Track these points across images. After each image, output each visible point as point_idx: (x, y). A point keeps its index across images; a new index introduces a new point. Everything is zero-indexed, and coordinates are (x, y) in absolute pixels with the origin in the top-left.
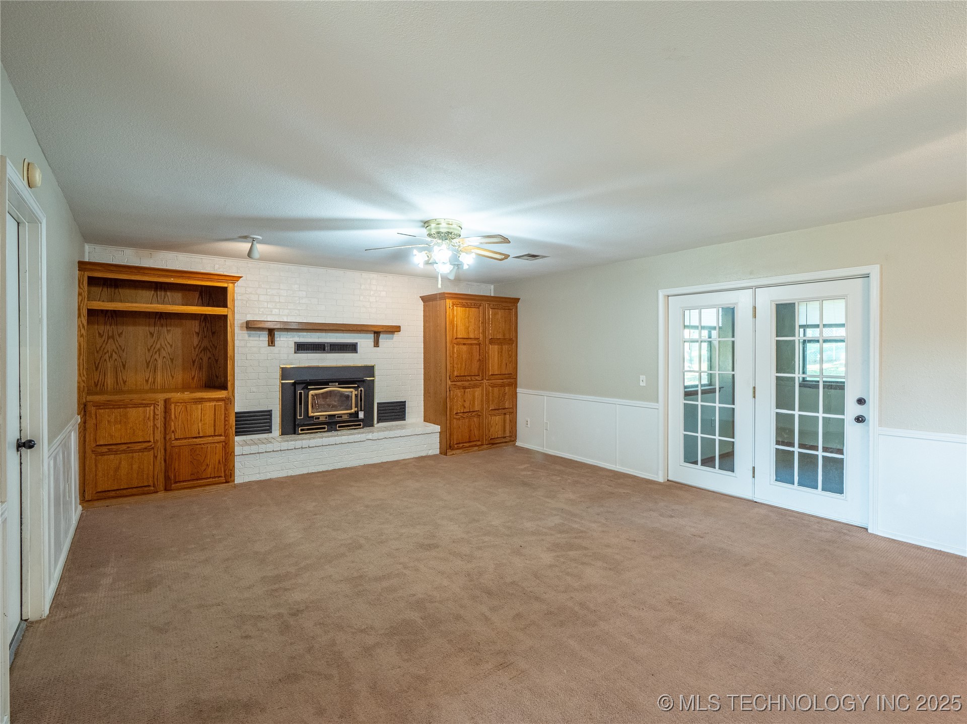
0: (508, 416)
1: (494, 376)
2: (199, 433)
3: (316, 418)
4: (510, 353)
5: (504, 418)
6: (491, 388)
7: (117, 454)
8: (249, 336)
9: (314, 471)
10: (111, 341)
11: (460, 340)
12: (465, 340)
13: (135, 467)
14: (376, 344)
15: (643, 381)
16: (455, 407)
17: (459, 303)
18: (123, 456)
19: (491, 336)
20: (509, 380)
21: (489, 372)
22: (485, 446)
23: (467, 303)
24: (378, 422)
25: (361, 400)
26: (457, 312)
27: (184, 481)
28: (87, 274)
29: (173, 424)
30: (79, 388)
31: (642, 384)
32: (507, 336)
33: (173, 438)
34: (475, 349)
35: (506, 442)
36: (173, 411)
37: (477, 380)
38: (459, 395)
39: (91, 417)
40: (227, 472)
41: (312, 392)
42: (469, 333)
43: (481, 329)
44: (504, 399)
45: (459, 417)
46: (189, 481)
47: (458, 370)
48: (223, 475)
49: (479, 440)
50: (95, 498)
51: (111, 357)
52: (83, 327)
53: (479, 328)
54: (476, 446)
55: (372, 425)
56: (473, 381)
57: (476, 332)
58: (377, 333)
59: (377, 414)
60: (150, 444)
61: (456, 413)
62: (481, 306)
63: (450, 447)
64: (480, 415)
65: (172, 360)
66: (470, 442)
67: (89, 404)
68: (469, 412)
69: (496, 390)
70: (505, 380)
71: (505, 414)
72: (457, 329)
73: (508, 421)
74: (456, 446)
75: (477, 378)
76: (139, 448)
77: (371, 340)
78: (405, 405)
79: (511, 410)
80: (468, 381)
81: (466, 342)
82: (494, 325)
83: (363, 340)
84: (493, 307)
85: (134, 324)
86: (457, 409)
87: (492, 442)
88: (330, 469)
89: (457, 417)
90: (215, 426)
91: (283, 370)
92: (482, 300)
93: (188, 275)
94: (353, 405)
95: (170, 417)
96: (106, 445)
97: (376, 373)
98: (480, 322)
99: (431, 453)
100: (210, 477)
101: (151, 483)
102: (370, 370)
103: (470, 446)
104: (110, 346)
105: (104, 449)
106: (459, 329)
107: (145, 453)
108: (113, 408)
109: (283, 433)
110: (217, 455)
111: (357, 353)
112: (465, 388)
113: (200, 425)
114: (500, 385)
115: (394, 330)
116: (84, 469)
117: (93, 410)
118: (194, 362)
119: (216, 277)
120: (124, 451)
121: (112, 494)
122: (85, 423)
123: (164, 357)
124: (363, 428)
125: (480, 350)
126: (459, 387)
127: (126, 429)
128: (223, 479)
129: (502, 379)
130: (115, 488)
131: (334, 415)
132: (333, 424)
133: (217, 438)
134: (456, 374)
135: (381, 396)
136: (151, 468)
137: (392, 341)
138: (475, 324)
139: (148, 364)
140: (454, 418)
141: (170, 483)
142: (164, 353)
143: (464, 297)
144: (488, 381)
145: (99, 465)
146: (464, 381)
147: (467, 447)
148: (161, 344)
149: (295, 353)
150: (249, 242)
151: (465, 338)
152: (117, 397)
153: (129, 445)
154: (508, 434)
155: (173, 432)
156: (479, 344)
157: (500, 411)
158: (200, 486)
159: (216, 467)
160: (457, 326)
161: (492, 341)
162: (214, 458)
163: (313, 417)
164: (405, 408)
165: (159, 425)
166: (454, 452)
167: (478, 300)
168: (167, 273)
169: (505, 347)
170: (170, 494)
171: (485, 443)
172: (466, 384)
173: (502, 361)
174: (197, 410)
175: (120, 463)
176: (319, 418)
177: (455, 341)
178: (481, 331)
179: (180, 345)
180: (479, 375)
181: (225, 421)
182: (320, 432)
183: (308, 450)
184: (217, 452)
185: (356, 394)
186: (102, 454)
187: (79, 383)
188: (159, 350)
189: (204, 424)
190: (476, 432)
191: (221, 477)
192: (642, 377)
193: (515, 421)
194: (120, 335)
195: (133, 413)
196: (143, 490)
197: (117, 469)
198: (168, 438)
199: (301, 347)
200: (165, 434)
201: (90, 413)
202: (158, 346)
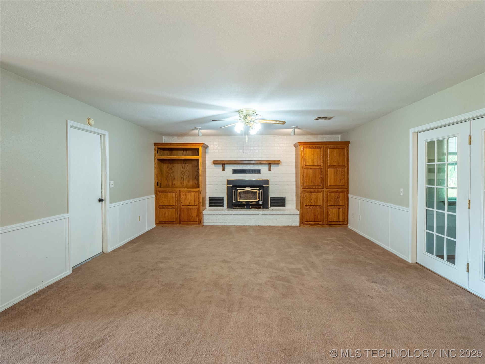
0: (341, 210)
1: (331, 187)
2: (189, 204)
3: (241, 202)
4: (343, 173)
5: (339, 211)
6: (329, 193)
7: (165, 209)
8: (215, 167)
9: (235, 225)
10: (170, 169)
11: (308, 166)
12: (311, 167)
13: (170, 214)
14: (270, 169)
15: (402, 192)
16: (305, 202)
17: (307, 147)
18: (166, 210)
19: (329, 164)
20: (342, 189)
21: (328, 184)
22: (325, 225)
23: (313, 147)
24: (271, 207)
25: (261, 196)
26: (306, 152)
27: (185, 221)
28: (157, 147)
29: (181, 200)
30: (155, 185)
31: (401, 195)
32: (341, 164)
33: (181, 205)
34: (318, 171)
35: (340, 225)
36: (181, 195)
37: (319, 188)
38: (308, 196)
39: (158, 195)
40: (199, 220)
41: (239, 191)
42: (314, 163)
43: (322, 160)
44: (339, 200)
45: (308, 207)
46: (186, 221)
47: (307, 183)
48: (198, 221)
49: (321, 222)
50: (159, 223)
51: (171, 175)
52: (156, 165)
53: (321, 160)
54: (319, 224)
55: (268, 208)
56: (317, 189)
57: (318, 162)
58: (270, 164)
59: (270, 203)
60: (174, 206)
61: (306, 206)
62: (322, 147)
63: (302, 223)
64: (321, 208)
65: (189, 176)
66: (314, 222)
67: (157, 191)
68: (314, 205)
69: (333, 194)
70: (340, 189)
71: (339, 208)
72: (306, 161)
73: (341, 213)
74: (305, 223)
75: (319, 187)
76: (171, 207)
77: (267, 168)
78: (285, 199)
79: (343, 207)
80: (313, 188)
81: (312, 168)
82: (331, 158)
83: (263, 168)
84: (331, 148)
85: (177, 163)
86: (307, 203)
87: (330, 223)
88: (242, 225)
89: (306, 207)
90: (195, 202)
91: (228, 181)
92: (322, 144)
93: (185, 144)
94: (258, 198)
95: (180, 197)
96: (162, 205)
97: (270, 183)
98: (322, 156)
99: (294, 225)
100: (193, 221)
101: (175, 220)
102: (267, 182)
103: (314, 224)
104: (170, 172)
105: (161, 207)
106: (307, 160)
107: (173, 209)
108: (164, 193)
109: (228, 208)
110: (196, 213)
111: (260, 174)
112: (311, 192)
113: (190, 201)
114: (336, 192)
115: (278, 163)
116: (156, 213)
117: (158, 193)
118: (196, 177)
119: (195, 144)
120: (167, 208)
121: (163, 222)
122: (156, 197)
123: (186, 175)
124: (262, 208)
125: (321, 172)
126: (308, 192)
127: (167, 200)
128: (197, 223)
129: (338, 189)
130: (164, 221)
131: (249, 202)
132: (248, 206)
133: (196, 206)
134: (305, 185)
135: (272, 194)
136: (175, 215)
137: (278, 168)
138: (318, 157)
139: (181, 178)
140: (304, 208)
141: (181, 222)
142: (186, 174)
143: (310, 143)
144: (327, 189)
145: (160, 212)
146: (310, 189)
147: (313, 224)
148: (185, 171)
149: (233, 174)
150: (197, 130)
151: (311, 166)
152: (165, 189)
153: (168, 206)
154: (341, 220)
155: (181, 203)
156: (321, 169)
157: (336, 206)
158: (190, 224)
159: (195, 217)
160: (306, 159)
161: (330, 167)
162: (194, 213)
163: (239, 202)
164: (285, 201)
165: (177, 200)
166: (305, 226)
167: (320, 144)
168: (179, 145)
169: (339, 171)
170: (181, 225)
171: (325, 223)
172: (312, 190)
173: (337, 178)
174: (189, 195)
175: (166, 212)
176: (242, 202)
177: (305, 167)
178: (322, 161)
179: (191, 171)
180: (321, 186)
181: (198, 200)
182: (243, 209)
183: (233, 215)
184: (196, 212)
185: (258, 193)
186: (161, 208)
187: (155, 184)
188: (185, 172)
189: (191, 201)
190: (319, 217)
191: (197, 221)
192: (402, 190)
193: (347, 213)
194: (173, 167)
195: (170, 195)
196: (172, 223)
197: (165, 214)
198: (180, 205)
199: (235, 171)
200: (179, 203)
201: (157, 194)
202: (184, 171)
